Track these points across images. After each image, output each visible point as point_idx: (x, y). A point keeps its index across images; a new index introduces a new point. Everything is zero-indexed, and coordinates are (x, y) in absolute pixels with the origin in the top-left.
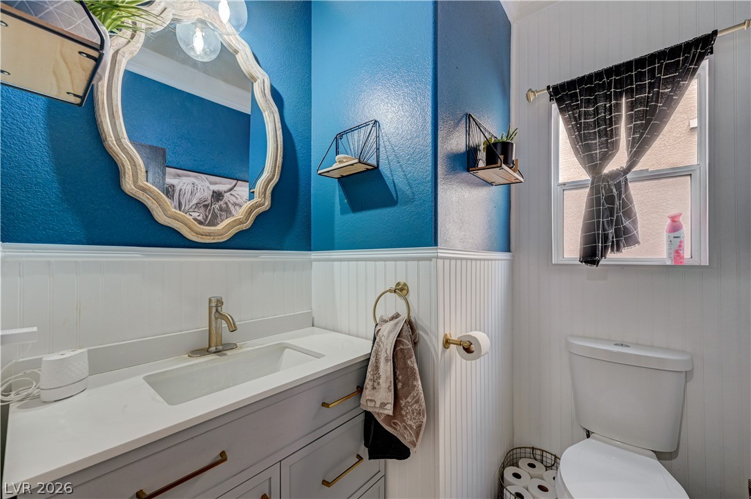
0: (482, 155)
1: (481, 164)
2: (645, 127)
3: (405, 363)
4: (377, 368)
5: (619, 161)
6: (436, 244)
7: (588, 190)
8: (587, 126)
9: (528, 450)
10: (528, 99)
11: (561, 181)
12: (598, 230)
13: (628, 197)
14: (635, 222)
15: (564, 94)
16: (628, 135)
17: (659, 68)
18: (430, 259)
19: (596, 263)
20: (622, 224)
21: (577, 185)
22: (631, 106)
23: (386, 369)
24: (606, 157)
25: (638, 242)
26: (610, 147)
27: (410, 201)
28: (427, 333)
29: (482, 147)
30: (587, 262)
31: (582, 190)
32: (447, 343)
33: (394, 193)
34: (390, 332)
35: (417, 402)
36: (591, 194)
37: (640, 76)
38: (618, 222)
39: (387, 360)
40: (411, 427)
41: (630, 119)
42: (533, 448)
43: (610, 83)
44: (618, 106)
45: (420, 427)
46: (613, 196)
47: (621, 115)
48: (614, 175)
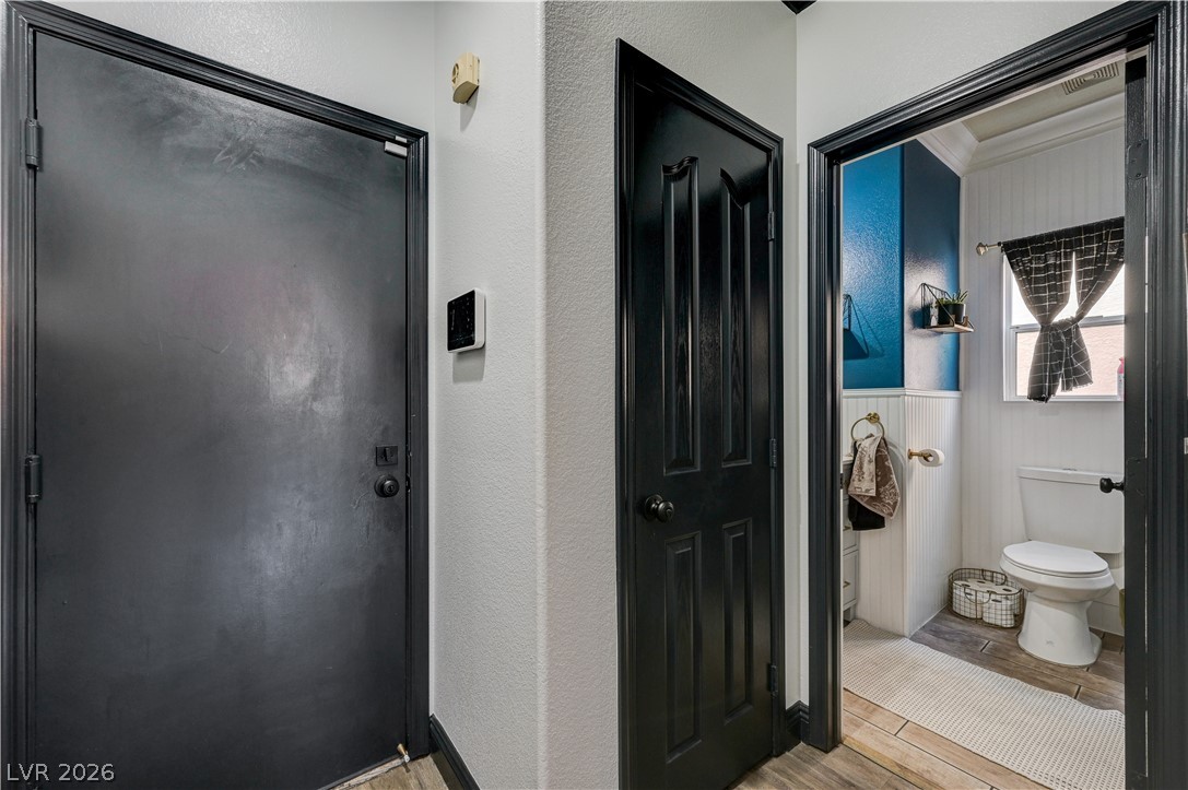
0: (934, 312)
1: (934, 322)
2: (1093, 283)
3: (884, 463)
4: (861, 467)
5: (1069, 311)
6: (903, 385)
7: (1037, 334)
8: (1037, 281)
9: (977, 572)
10: (979, 252)
11: (1014, 323)
12: (1045, 371)
13: (1080, 342)
14: (1087, 365)
15: (1016, 250)
16: (1078, 289)
17: (1107, 234)
18: (899, 396)
19: (1045, 400)
20: (1073, 365)
21: (1028, 329)
22: (1081, 264)
23: (869, 468)
24: (1055, 309)
25: (1091, 382)
26: (1060, 300)
27: (881, 355)
28: (896, 447)
29: (934, 305)
30: (1035, 399)
31: (1032, 334)
32: (911, 455)
33: (864, 348)
34: (871, 445)
35: (894, 487)
36: (1040, 340)
37: (1089, 241)
38: (1069, 363)
39: (870, 462)
40: (889, 504)
41: (1079, 275)
42: (983, 570)
43: (1060, 244)
44: (1068, 266)
45: (896, 503)
46: (1062, 344)
47: (1071, 273)
48: (1064, 324)
